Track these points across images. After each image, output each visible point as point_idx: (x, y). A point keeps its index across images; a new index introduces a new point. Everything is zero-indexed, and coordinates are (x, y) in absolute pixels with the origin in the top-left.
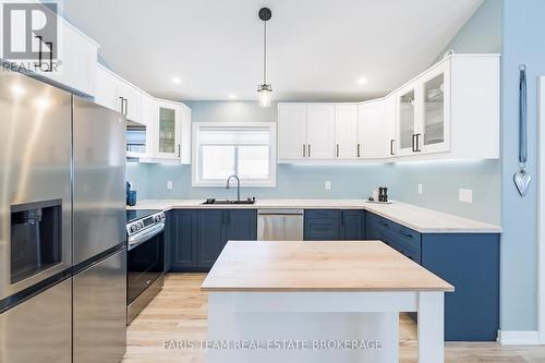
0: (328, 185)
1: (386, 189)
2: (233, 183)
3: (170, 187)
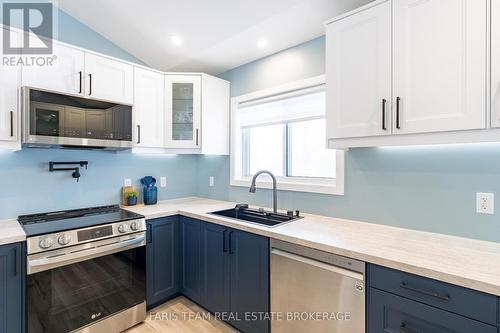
3: (212, 184)
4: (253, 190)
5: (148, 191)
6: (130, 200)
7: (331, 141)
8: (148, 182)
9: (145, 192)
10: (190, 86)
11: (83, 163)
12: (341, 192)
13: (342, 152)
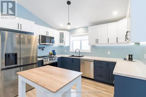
0: (109, 53)
1: (132, 55)
2: (78, 51)
3: (65, 52)
4: (76, 52)
5: (54, 53)
6: (51, 55)
7: (89, 44)
8: (54, 51)
9: (53, 53)
10: (63, 33)
11: (44, 47)
12: (90, 52)
13: (90, 46)
